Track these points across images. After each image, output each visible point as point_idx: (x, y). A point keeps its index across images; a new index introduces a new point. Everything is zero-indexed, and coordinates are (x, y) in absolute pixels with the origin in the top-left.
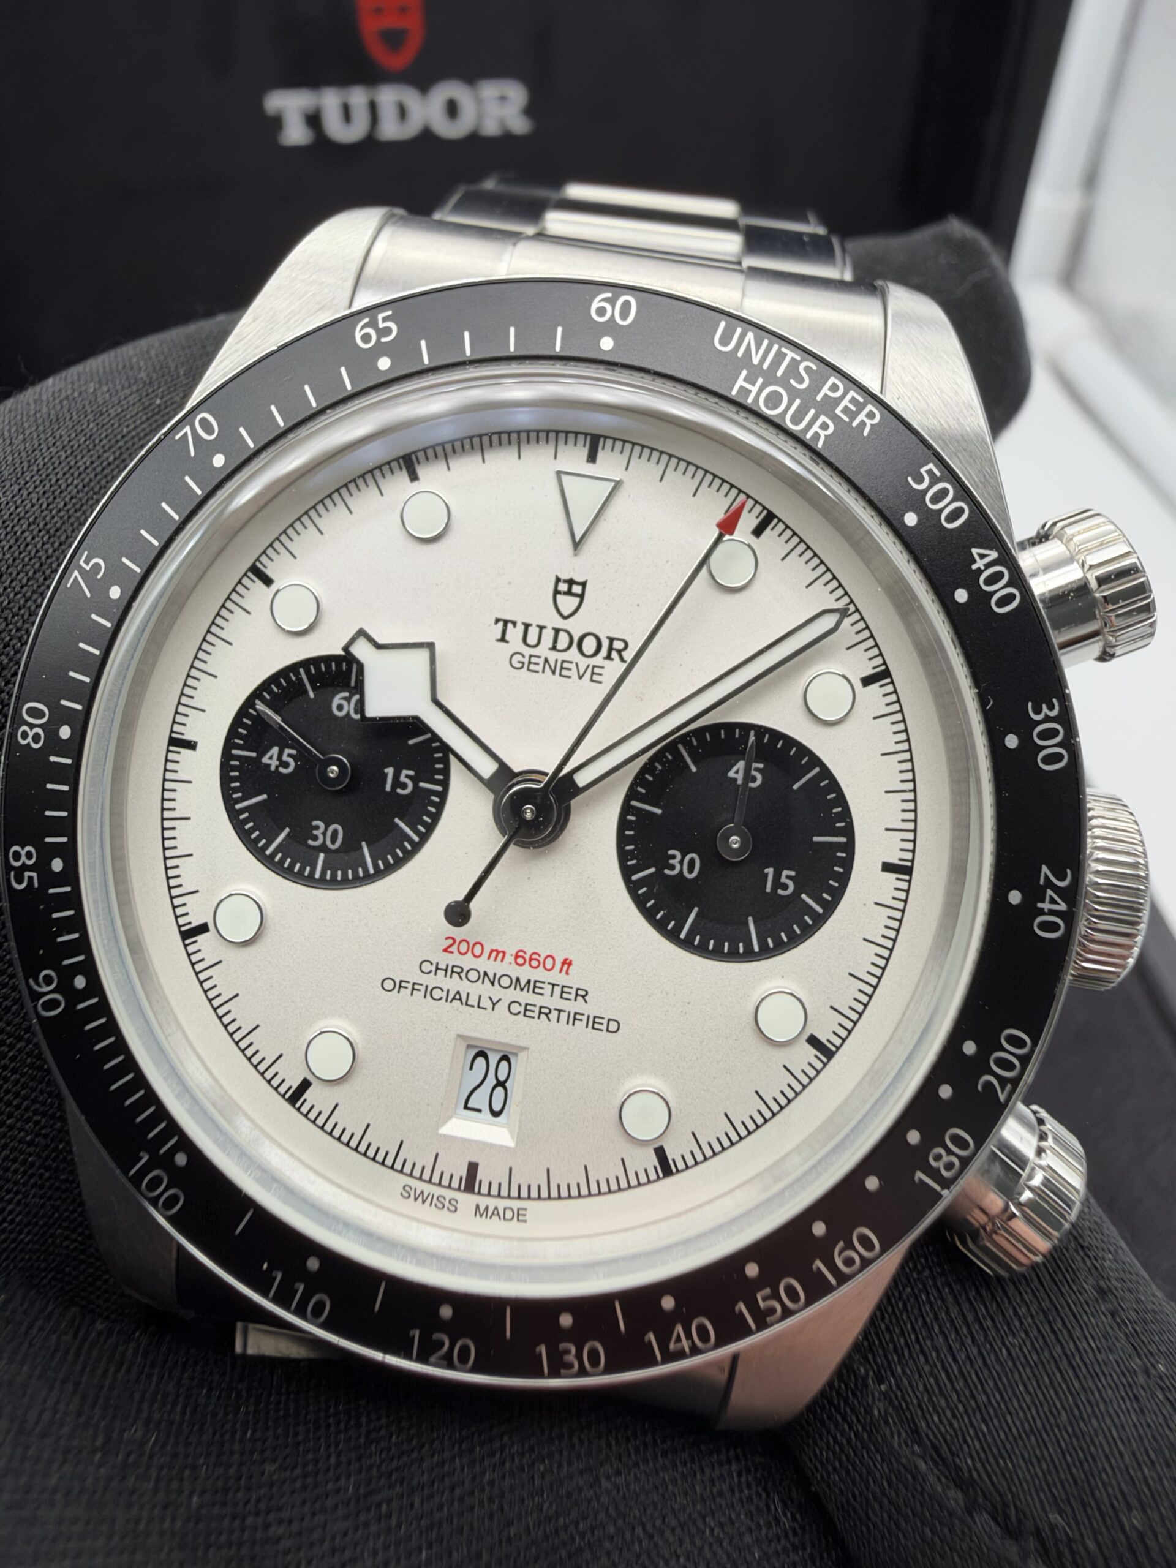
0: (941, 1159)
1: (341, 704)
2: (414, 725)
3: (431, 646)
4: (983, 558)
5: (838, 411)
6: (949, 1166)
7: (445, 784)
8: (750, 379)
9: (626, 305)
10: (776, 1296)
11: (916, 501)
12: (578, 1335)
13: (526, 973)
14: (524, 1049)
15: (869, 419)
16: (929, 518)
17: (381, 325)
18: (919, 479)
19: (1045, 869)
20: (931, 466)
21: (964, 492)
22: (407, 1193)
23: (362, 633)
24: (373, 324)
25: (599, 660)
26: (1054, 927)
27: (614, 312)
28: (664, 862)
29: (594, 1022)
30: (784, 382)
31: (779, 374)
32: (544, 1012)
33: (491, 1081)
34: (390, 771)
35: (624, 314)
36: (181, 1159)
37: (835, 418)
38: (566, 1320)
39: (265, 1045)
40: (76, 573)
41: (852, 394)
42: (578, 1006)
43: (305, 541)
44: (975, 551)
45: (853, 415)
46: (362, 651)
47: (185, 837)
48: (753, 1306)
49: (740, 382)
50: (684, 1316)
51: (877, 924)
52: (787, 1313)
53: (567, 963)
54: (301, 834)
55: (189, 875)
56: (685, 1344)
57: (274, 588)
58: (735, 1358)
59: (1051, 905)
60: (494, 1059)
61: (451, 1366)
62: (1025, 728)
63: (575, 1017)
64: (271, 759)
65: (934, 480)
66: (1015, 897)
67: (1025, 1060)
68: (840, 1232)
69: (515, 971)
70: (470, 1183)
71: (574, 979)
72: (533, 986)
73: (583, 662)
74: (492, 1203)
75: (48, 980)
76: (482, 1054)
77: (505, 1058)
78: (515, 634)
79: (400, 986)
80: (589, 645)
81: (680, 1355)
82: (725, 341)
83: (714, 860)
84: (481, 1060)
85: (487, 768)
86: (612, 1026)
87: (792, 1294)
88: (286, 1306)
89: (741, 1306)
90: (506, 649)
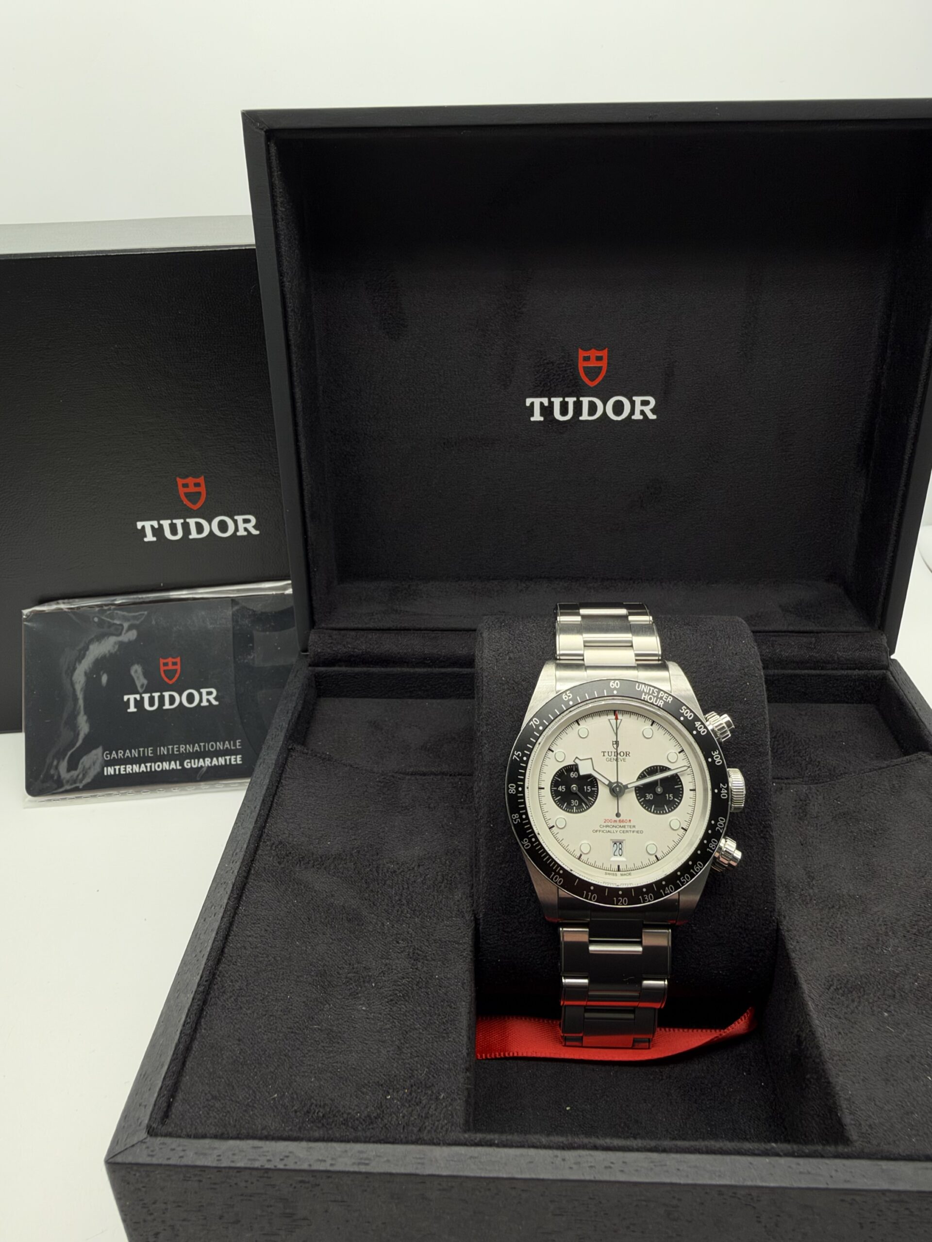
0: (711, 846)
1: (573, 775)
2: (589, 776)
3: (591, 759)
4: (698, 724)
5: (664, 699)
6: (714, 847)
7: (598, 788)
8: (645, 695)
9: (617, 684)
10: (684, 878)
11: (682, 715)
12: (647, 893)
13: (622, 824)
14: (624, 840)
15: (670, 699)
16: (686, 718)
17: (568, 695)
18: (682, 710)
19: (721, 785)
20: (684, 707)
21: (691, 711)
22: (606, 874)
23: (577, 758)
24: (566, 695)
25: (624, 757)
26: (725, 796)
27: (615, 685)
28: (645, 797)
29: (637, 832)
30: (652, 694)
31: (651, 693)
32: (627, 831)
33: (618, 849)
34: (585, 787)
35: (617, 685)
36: (561, 872)
37: (664, 701)
38: (644, 890)
39: (571, 849)
40: (514, 756)
41: (666, 695)
42: (634, 829)
43: (559, 742)
44: (696, 723)
45: (667, 699)
46: (577, 761)
47: (545, 808)
48: (680, 881)
49: (643, 696)
50: (667, 885)
51: (691, 802)
52: (687, 882)
53: (630, 821)
54: (569, 804)
55: (548, 816)
56: (669, 891)
57: (554, 752)
58: (679, 892)
59: (724, 792)
60: (618, 844)
61: (623, 905)
62: (712, 757)
63: (634, 832)
64: (560, 789)
65: (685, 710)
66: (716, 791)
67: (724, 823)
68: (694, 863)
69: (619, 824)
70: (619, 870)
71: (632, 824)
72: (624, 827)
73: (621, 758)
74: (624, 873)
75: (526, 841)
76: (615, 843)
77: (620, 844)
78: (606, 754)
79: (596, 831)
80: (622, 754)
81: (668, 894)
82: (638, 688)
83: (655, 794)
84: (615, 845)
85: (607, 782)
86: (642, 832)
87: (688, 878)
88: (587, 899)
89: (678, 882)
90: (605, 758)
